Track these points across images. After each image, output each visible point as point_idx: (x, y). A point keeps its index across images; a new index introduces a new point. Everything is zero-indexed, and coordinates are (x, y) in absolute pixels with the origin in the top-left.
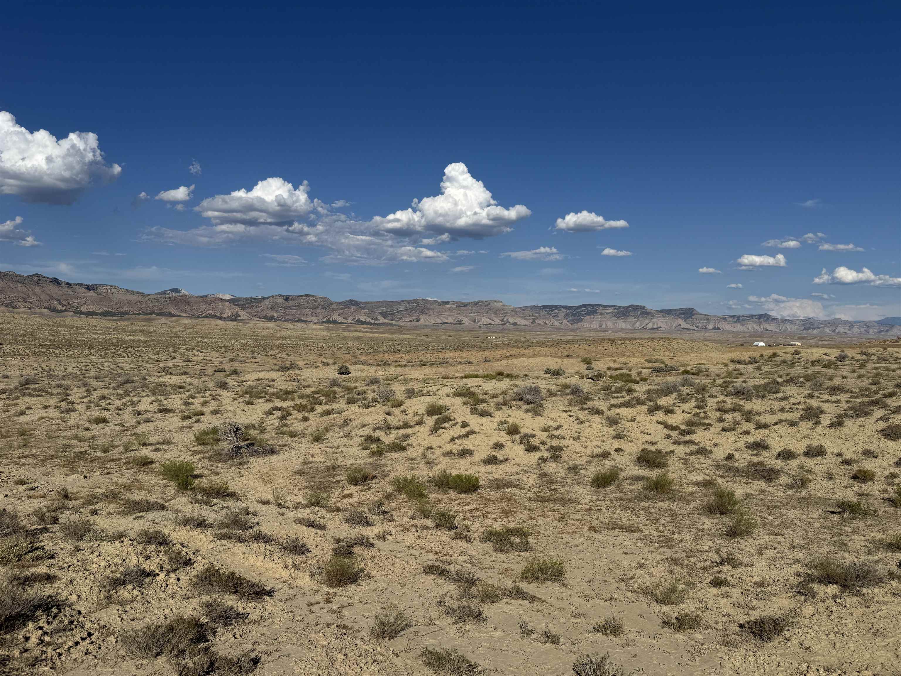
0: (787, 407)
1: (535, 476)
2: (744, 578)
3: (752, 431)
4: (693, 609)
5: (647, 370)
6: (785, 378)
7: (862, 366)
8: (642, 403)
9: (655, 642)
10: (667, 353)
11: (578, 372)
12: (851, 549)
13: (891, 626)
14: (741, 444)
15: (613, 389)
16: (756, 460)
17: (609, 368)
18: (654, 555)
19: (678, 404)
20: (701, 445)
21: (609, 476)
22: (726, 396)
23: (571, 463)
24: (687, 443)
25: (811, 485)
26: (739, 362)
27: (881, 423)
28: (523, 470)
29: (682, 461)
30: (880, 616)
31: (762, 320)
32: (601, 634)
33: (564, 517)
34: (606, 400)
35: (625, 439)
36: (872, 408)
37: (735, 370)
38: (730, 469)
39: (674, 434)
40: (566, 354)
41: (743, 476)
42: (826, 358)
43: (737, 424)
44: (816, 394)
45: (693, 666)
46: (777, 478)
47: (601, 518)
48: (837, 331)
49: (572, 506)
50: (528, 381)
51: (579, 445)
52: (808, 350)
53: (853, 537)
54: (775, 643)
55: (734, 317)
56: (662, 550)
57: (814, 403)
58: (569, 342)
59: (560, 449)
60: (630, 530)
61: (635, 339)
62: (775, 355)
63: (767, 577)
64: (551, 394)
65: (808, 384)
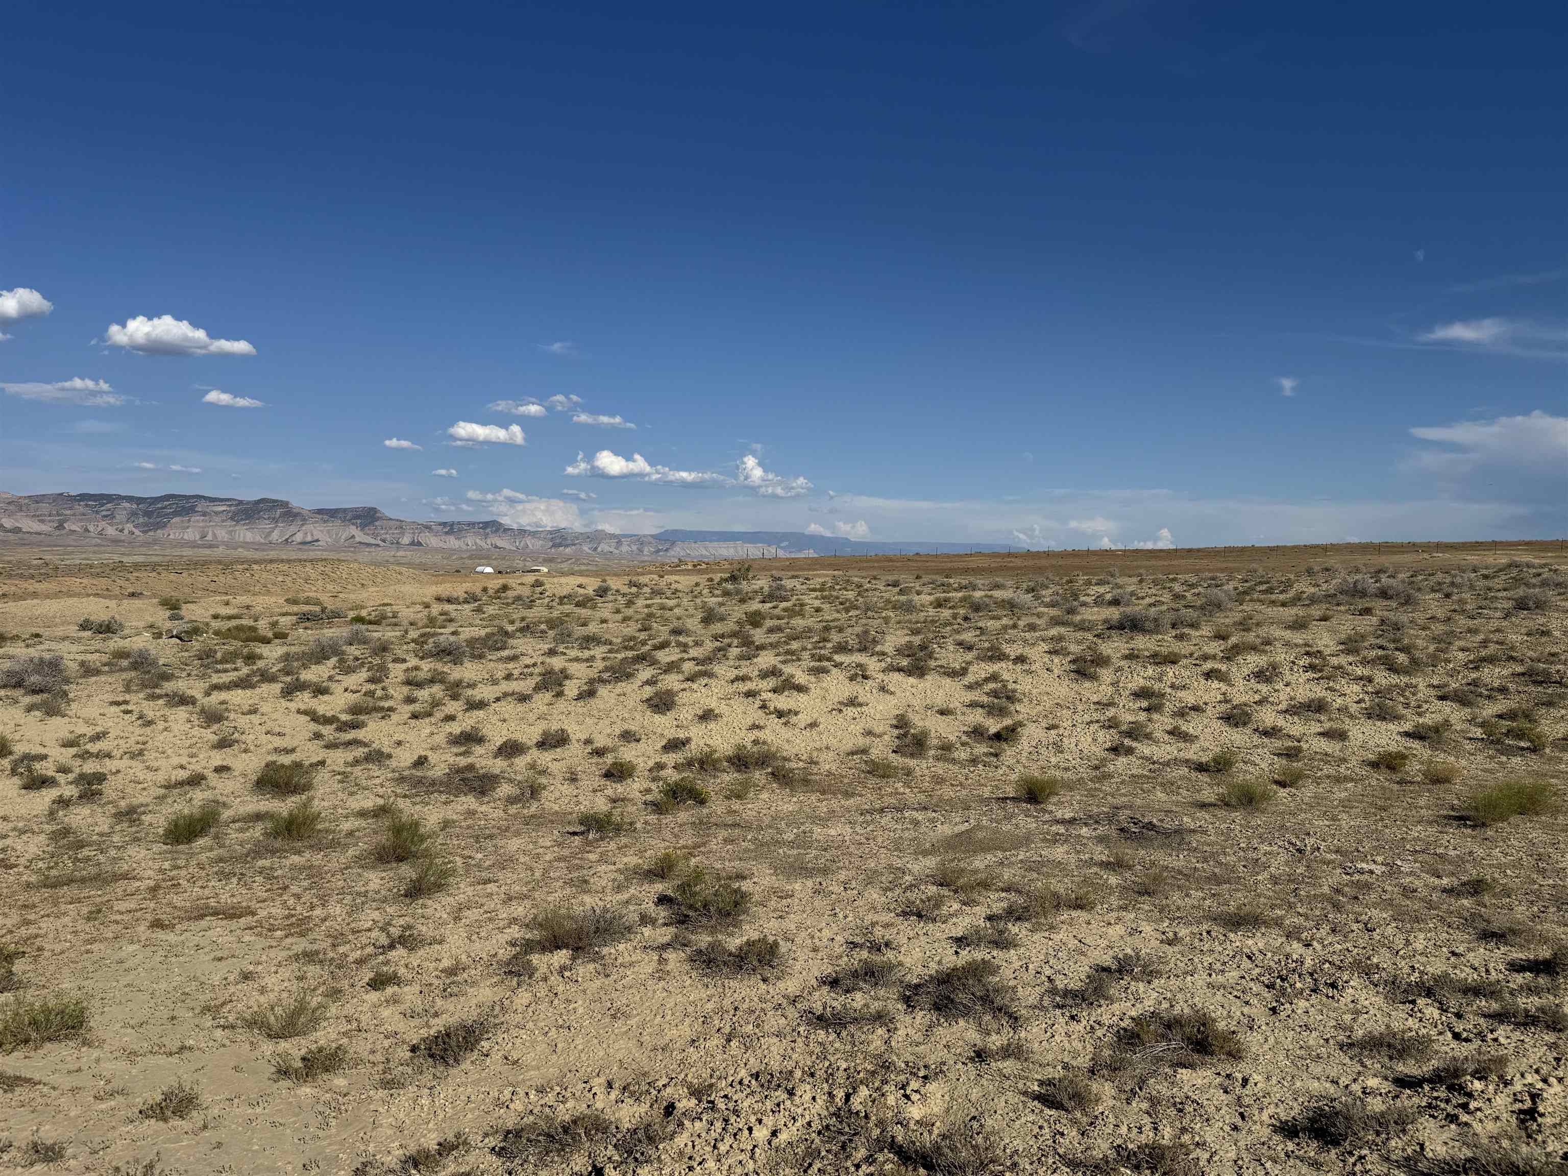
0: (516, 673)
1: (43, 837)
2: (426, 964)
3: (460, 715)
4: (333, 1036)
5: (289, 618)
6: (518, 625)
7: (630, 603)
8: (272, 679)
9: (259, 1110)
10: (330, 587)
11: (151, 626)
12: (594, 887)
13: (638, 998)
14: (440, 739)
15: (219, 655)
16: (463, 761)
17: (215, 617)
18: (272, 953)
19: (338, 678)
20: (374, 745)
21: (200, 820)
22: (422, 658)
23: (123, 804)
24: (349, 743)
25: (545, 793)
26: (449, 601)
27: (648, 688)
28: (14, 829)
29: (339, 777)
30: (624, 987)
31: (488, 530)
32: (153, 1121)
33: (99, 911)
34: (203, 676)
35: (236, 747)
36: (636, 667)
37: (441, 614)
38: (420, 782)
39: (327, 731)
40: (131, 590)
41: (441, 792)
42: (581, 591)
43: (436, 704)
44: (561, 649)
45: (325, 1138)
46: (495, 789)
47: (177, 900)
48: (599, 549)
49: (120, 887)
50: (39, 647)
51: (141, 766)
52: (556, 580)
53: (599, 869)
54: (466, 1065)
55: (444, 524)
56: (289, 940)
57: (557, 663)
58: (137, 566)
59: (100, 778)
60: (231, 914)
61: (271, 561)
62: (505, 588)
63: (464, 957)
64: (88, 671)
65: (551, 633)
